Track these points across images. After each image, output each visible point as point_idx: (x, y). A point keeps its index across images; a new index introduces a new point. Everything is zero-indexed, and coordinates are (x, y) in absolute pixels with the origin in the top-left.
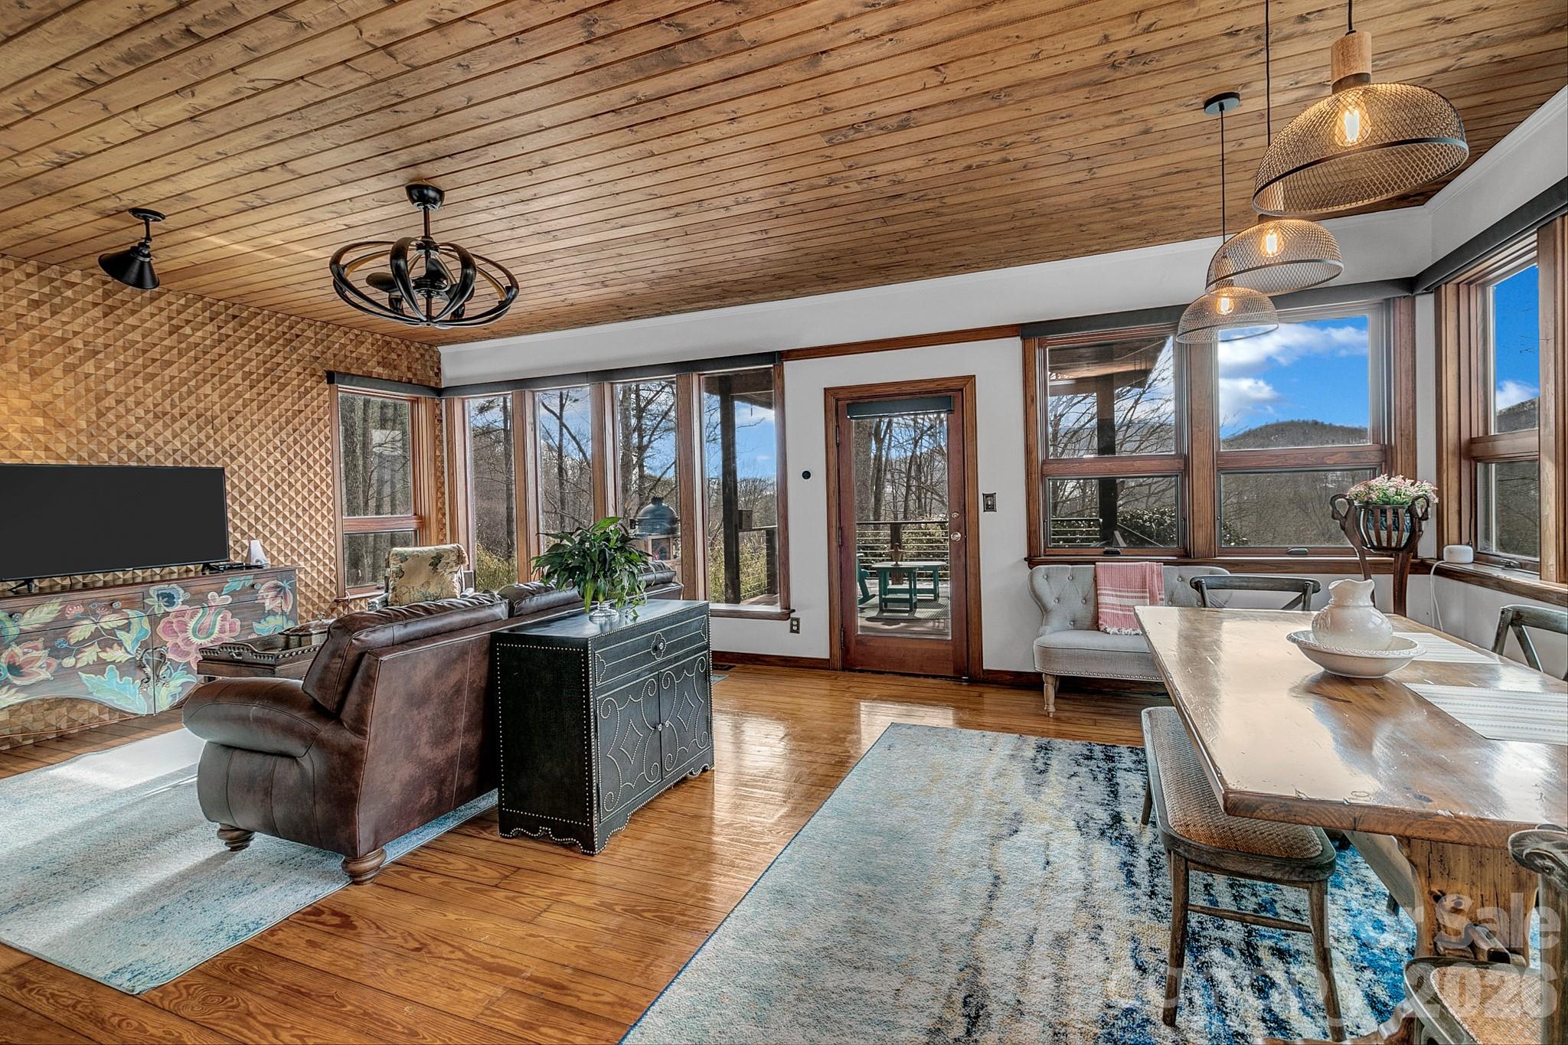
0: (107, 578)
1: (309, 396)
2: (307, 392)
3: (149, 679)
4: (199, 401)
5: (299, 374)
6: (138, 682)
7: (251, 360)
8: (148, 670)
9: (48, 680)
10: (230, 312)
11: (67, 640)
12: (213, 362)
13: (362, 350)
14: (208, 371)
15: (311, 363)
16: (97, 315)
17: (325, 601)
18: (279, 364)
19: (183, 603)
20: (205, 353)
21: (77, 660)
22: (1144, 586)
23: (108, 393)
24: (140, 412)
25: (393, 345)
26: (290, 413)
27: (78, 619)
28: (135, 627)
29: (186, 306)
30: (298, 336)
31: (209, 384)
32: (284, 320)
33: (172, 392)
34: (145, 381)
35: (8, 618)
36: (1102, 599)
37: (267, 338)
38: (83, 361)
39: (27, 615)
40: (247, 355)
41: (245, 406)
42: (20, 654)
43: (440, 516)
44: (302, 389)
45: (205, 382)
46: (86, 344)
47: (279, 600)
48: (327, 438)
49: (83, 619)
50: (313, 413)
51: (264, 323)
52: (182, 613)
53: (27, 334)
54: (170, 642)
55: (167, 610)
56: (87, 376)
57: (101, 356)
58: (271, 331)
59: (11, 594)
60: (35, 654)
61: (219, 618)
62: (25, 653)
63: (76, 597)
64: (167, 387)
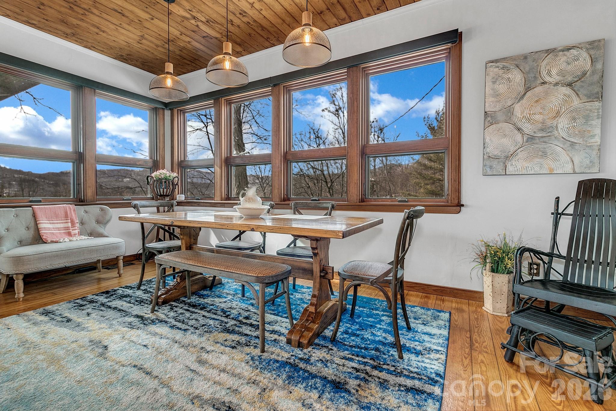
22: (66, 216)
36: (40, 226)
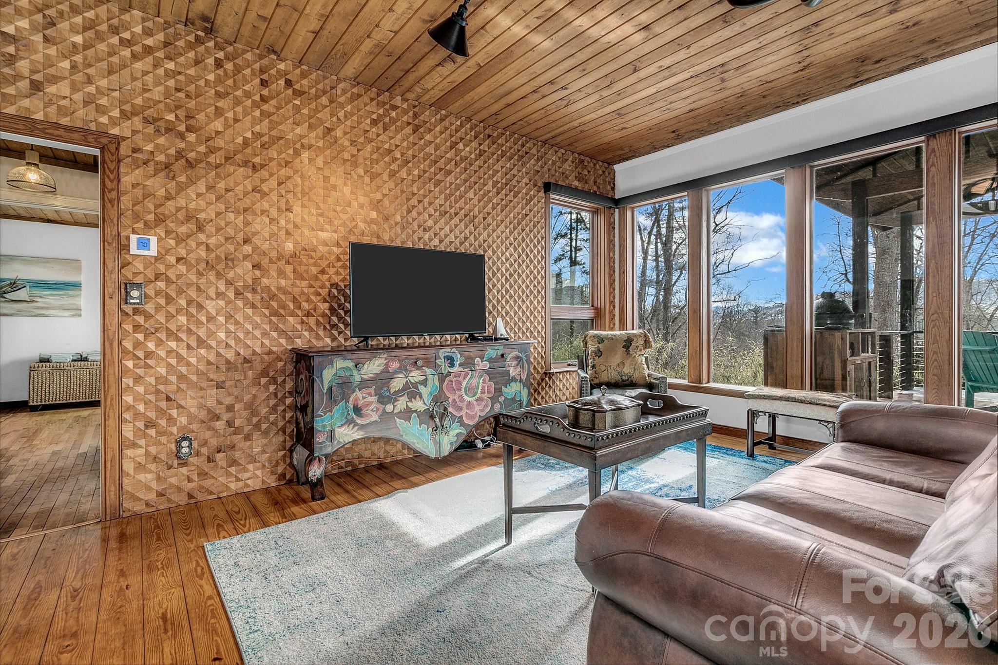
0: (409, 342)
1: (532, 203)
2: (531, 199)
3: (437, 428)
4: (466, 203)
5: (527, 184)
6: (430, 429)
7: (498, 172)
8: (437, 420)
9: (376, 422)
10: (487, 132)
11: (389, 390)
12: (475, 172)
13: (566, 166)
14: (472, 179)
15: (535, 175)
16: (409, 132)
17: (538, 372)
18: (515, 176)
19: (460, 365)
20: (471, 165)
21: (394, 407)
23: (414, 194)
24: (431, 210)
25: (586, 163)
26: (520, 216)
27: (396, 372)
28: (429, 382)
29: (462, 126)
30: (527, 153)
31: (472, 190)
32: (519, 140)
33: (450, 195)
34: (436, 186)
35: (354, 368)
37: (508, 154)
38: (400, 167)
39: (366, 366)
40: (495, 168)
41: (493, 209)
42: (361, 398)
43: (612, 308)
44: (528, 197)
45: (470, 188)
46: (402, 154)
47: (519, 369)
48: (542, 238)
49: (399, 373)
50: (534, 217)
51: (506, 142)
52: (458, 374)
53: (369, 146)
54: (451, 397)
55: (450, 370)
56: (403, 180)
57: (410, 165)
58: (511, 148)
59: (356, 348)
60: (370, 399)
61: (481, 381)
62: (364, 398)
63: (395, 354)
64: (448, 192)
